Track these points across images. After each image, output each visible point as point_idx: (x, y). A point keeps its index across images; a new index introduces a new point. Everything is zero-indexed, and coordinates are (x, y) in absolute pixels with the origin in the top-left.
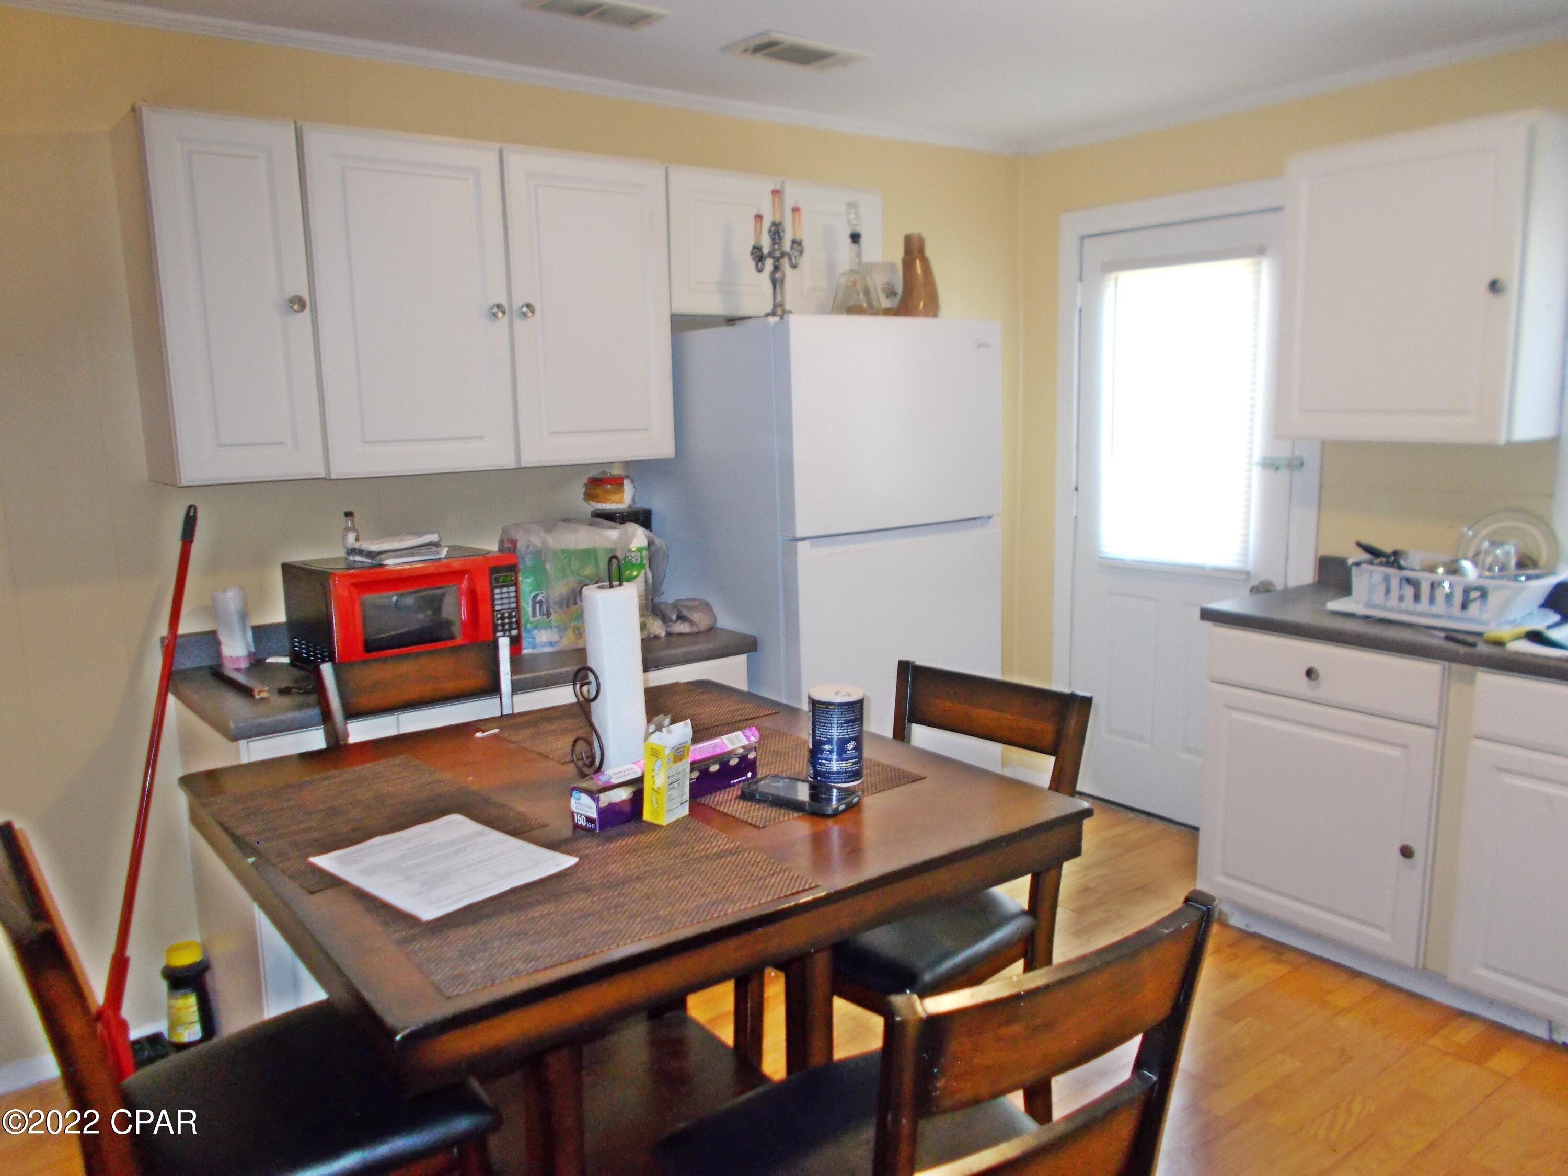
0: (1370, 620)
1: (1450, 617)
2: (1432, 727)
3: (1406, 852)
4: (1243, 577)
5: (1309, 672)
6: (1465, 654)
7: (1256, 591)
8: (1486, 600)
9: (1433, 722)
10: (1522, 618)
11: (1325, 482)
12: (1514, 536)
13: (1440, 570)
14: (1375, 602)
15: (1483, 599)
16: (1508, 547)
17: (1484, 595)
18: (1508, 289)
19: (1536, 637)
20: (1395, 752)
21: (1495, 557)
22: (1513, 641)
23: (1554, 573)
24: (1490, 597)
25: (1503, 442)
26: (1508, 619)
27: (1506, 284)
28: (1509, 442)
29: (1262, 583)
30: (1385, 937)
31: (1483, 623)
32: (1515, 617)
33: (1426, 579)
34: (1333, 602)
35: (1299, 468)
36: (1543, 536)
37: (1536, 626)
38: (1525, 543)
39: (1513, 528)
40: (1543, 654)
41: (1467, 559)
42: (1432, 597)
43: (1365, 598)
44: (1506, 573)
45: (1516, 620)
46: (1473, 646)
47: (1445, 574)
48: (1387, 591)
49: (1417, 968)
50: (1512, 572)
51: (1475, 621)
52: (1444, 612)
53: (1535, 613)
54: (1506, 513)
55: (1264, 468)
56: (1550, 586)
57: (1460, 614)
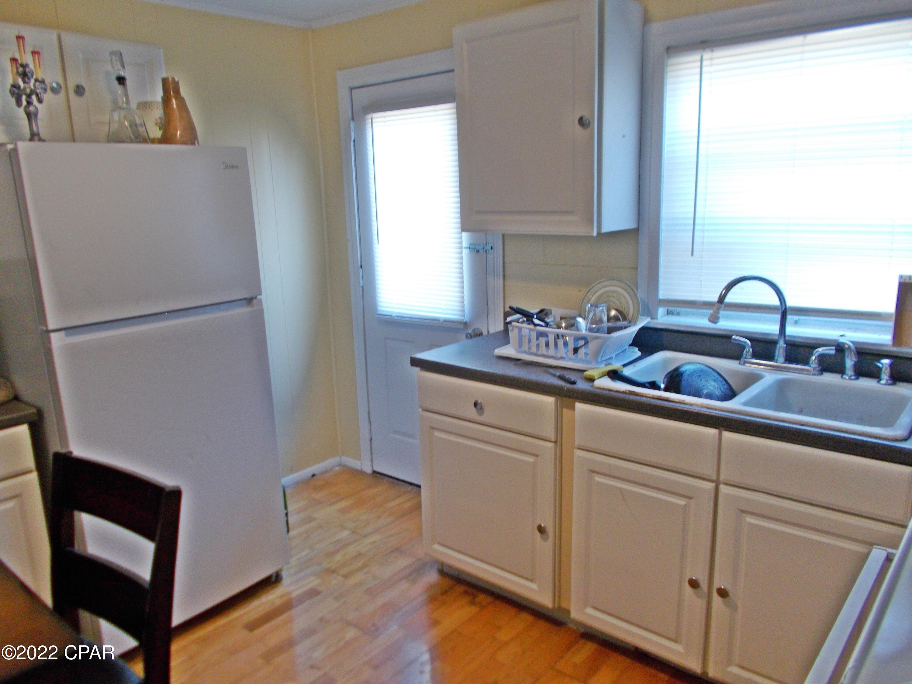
0: (520, 362)
1: (570, 359)
3: (541, 530)
4: (462, 326)
5: (476, 404)
6: (569, 390)
7: (470, 336)
8: (588, 347)
9: (553, 440)
10: (616, 355)
11: (506, 261)
12: (614, 297)
13: (563, 325)
14: (523, 349)
15: (586, 346)
16: (601, 308)
17: (587, 343)
18: (591, 124)
19: (614, 375)
20: (531, 459)
21: (595, 314)
22: (600, 377)
23: (635, 324)
24: (590, 345)
25: (595, 234)
26: (604, 359)
27: (589, 120)
28: (599, 234)
29: (474, 330)
30: (534, 586)
31: (589, 362)
32: (610, 356)
33: (552, 333)
34: (500, 349)
35: (490, 251)
36: (630, 295)
37: (616, 365)
38: (621, 303)
39: (614, 292)
40: (615, 389)
41: (580, 316)
42: (556, 345)
43: (517, 346)
44: (602, 325)
45: (611, 358)
46: (574, 383)
47: (566, 328)
48: (530, 341)
49: (554, 608)
50: (606, 325)
51: (581, 361)
52: (565, 356)
53: (627, 350)
54: (609, 282)
55: (471, 251)
56: (633, 332)
57: (573, 357)
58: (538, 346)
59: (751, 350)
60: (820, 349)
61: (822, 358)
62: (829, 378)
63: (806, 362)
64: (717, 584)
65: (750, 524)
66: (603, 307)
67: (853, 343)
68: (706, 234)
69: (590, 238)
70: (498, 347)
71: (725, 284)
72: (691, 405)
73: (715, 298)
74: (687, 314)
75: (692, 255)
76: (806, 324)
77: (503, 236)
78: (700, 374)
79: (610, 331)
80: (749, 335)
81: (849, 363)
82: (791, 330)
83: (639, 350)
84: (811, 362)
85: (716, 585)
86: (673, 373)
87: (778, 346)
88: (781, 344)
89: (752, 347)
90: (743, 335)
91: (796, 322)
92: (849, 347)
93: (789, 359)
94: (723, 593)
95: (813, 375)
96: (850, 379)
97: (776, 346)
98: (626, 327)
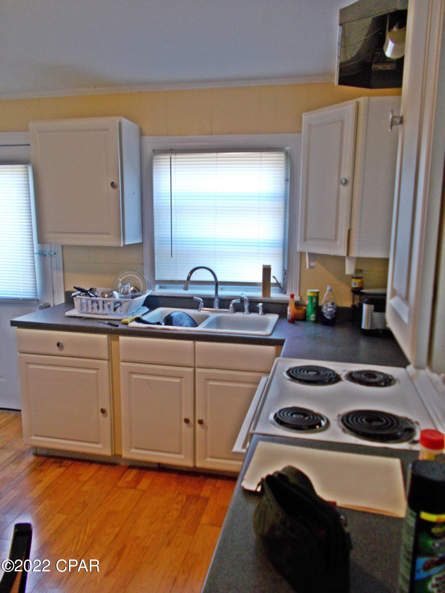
0: (82, 318)
1: (111, 314)
2: (106, 360)
3: (103, 411)
5: (58, 344)
6: (115, 330)
7: (42, 308)
8: (122, 306)
9: (107, 358)
10: (136, 311)
11: (65, 261)
12: (131, 280)
13: (106, 296)
14: (83, 311)
15: (121, 306)
16: (127, 286)
17: (121, 304)
18: (118, 186)
19: (138, 320)
20: (94, 372)
21: (124, 289)
22: (131, 322)
23: (145, 294)
24: (123, 305)
25: (122, 246)
26: (131, 313)
27: (117, 185)
28: (124, 245)
29: (44, 304)
30: (99, 446)
31: (122, 316)
32: (133, 312)
33: (101, 300)
34: (68, 312)
35: (53, 255)
36: (141, 279)
37: (138, 315)
38: (135, 283)
39: (131, 277)
40: (140, 327)
41: (115, 291)
42: (103, 307)
43: (80, 309)
44: (128, 295)
45: (134, 313)
46: (117, 326)
47: (108, 297)
48: (87, 306)
49: (112, 456)
50: (130, 294)
51: (118, 315)
52: (108, 313)
53: (141, 308)
54: (128, 272)
55: (40, 256)
56: (144, 298)
57: (113, 313)
58: (93, 308)
59: (203, 303)
60: (234, 301)
61: (235, 305)
62: (239, 315)
63: (228, 307)
64: (198, 418)
65: (211, 385)
66: (128, 285)
67: (248, 297)
68: (177, 246)
69: (119, 248)
70: (67, 311)
71: (189, 271)
72: (180, 330)
73: (185, 278)
74: (170, 288)
75: (172, 256)
76: (226, 290)
77: (62, 246)
78: (181, 317)
79: (133, 297)
80: (201, 296)
81: (246, 306)
82: (221, 293)
83: (147, 308)
84: (230, 307)
85: (197, 420)
86: (168, 318)
87: (215, 300)
88: (216, 300)
89: (203, 302)
90: (199, 296)
91: (222, 289)
92: (246, 299)
93: (221, 307)
94: (201, 422)
95: (232, 313)
96: (247, 314)
97: (214, 301)
98: (140, 296)
